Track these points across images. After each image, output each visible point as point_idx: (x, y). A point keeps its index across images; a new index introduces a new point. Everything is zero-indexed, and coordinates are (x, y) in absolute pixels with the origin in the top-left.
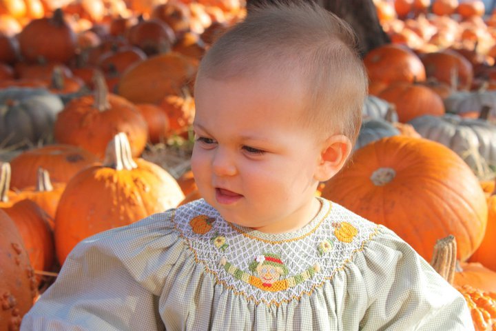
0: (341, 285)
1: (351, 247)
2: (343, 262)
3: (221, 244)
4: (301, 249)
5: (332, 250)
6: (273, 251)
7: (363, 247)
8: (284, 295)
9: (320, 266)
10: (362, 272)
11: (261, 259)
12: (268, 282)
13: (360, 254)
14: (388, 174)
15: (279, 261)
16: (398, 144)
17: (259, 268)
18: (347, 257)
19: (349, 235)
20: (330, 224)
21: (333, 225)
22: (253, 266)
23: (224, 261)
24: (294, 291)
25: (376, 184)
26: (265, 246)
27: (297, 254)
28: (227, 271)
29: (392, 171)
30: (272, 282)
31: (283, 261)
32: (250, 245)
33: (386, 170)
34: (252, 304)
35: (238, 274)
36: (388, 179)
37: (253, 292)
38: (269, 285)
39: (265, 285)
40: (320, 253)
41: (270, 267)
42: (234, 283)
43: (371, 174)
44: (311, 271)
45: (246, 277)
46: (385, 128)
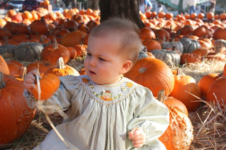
0: (128, 100)
1: (131, 89)
2: (129, 94)
3: (92, 87)
4: (117, 89)
5: (126, 90)
6: (108, 89)
7: (135, 89)
8: (111, 102)
9: (122, 94)
10: (135, 97)
11: (104, 91)
12: (106, 98)
13: (134, 91)
14: (144, 69)
15: (110, 92)
16: (147, 60)
17: (104, 94)
18: (130, 92)
19: (131, 86)
20: (125, 82)
21: (126, 82)
22: (102, 93)
23: (93, 91)
24: (114, 101)
25: (140, 72)
26: (105, 88)
27: (115, 91)
28: (93, 94)
29: (145, 68)
30: (107, 98)
31: (111, 92)
32: (101, 87)
33: (143, 68)
34: (101, 105)
35: (97, 95)
36: (144, 71)
37: (101, 101)
38: (107, 99)
39: (105, 99)
40: (122, 90)
41: (107, 94)
42: (96, 98)
43: (139, 70)
44: (119, 96)
45: (99, 96)
46: (143, 54)
